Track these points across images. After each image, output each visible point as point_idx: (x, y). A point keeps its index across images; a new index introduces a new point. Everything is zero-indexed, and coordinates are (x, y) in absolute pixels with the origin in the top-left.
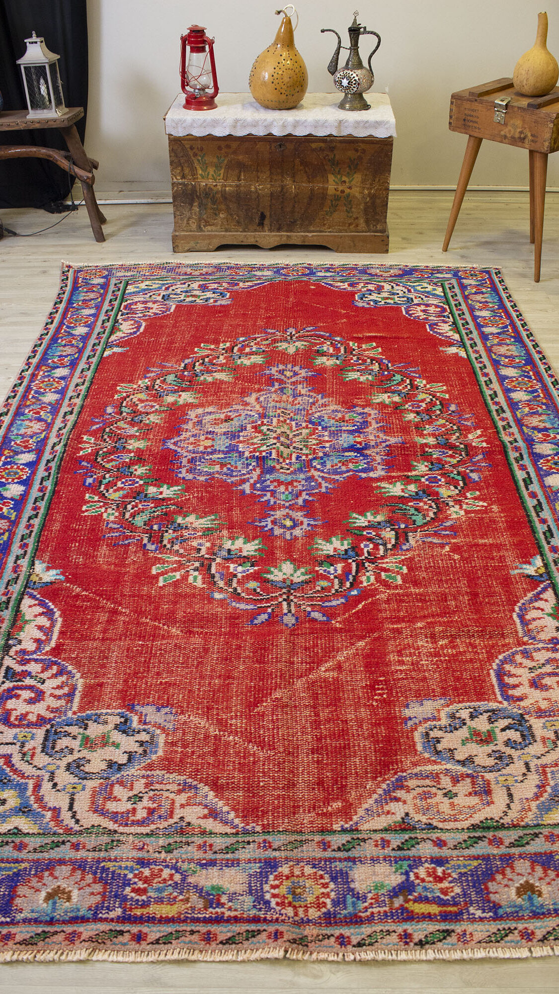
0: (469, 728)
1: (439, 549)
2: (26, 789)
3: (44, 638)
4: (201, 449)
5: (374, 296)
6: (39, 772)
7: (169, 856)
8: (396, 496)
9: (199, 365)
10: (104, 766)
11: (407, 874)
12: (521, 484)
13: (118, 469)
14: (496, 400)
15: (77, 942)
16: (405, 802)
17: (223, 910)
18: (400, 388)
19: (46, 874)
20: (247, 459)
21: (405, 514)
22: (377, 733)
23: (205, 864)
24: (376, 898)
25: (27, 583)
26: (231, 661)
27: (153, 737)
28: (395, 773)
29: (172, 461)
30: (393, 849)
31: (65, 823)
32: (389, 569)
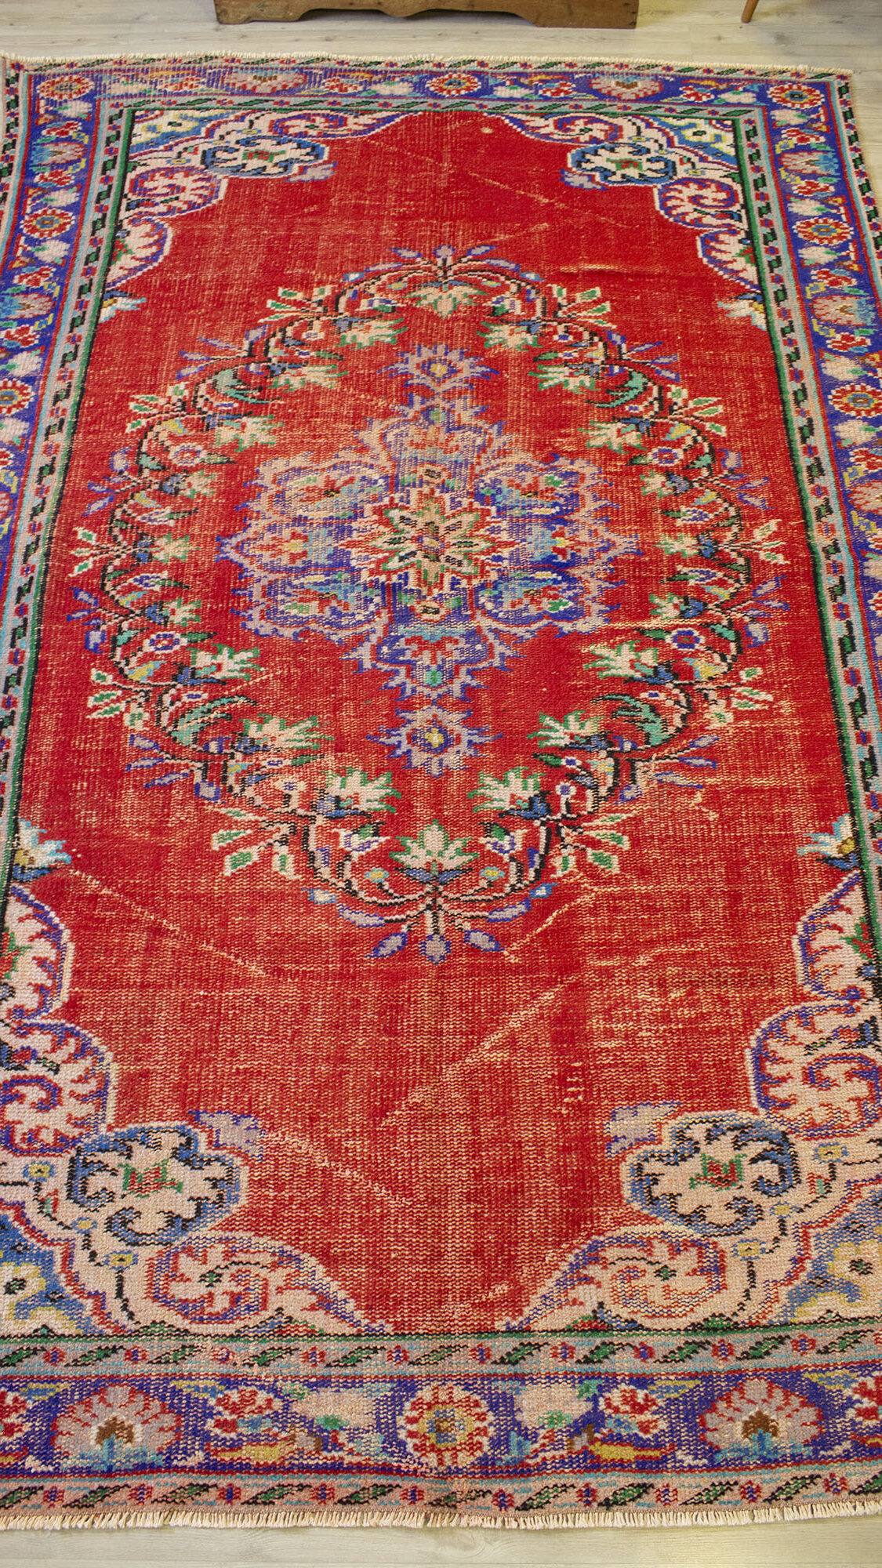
0: (704, 1157)
1: (683, 799)
2: (51, 1262)
3: (49, 983)
4: (285, 560)
5: (603, 159)
6: (68, 1234)
7: (265, 1371)
8: (620, 678)
9: (276, 346)
10: (161, 1222)
11: (595, 1399)
12: (836, 650)
13: (143, 609)
14: (811, 441)
15: (147, 1502)
16: (599, 1285)
17: (341, 1453)
18: (641, 408)
19: (95, 1399)
20: (365, 589)
21: (632, 719)
22: (565, 1165)
23: (316, 1384)
24: (550, 1437)
25: (11, 869)
26: (345, 1031)
27: (230, 1170)
28: (588, 1237)
29: (235, 590)
30: (578, 1361)
31: (114, 1317)
32: (599, 842)
